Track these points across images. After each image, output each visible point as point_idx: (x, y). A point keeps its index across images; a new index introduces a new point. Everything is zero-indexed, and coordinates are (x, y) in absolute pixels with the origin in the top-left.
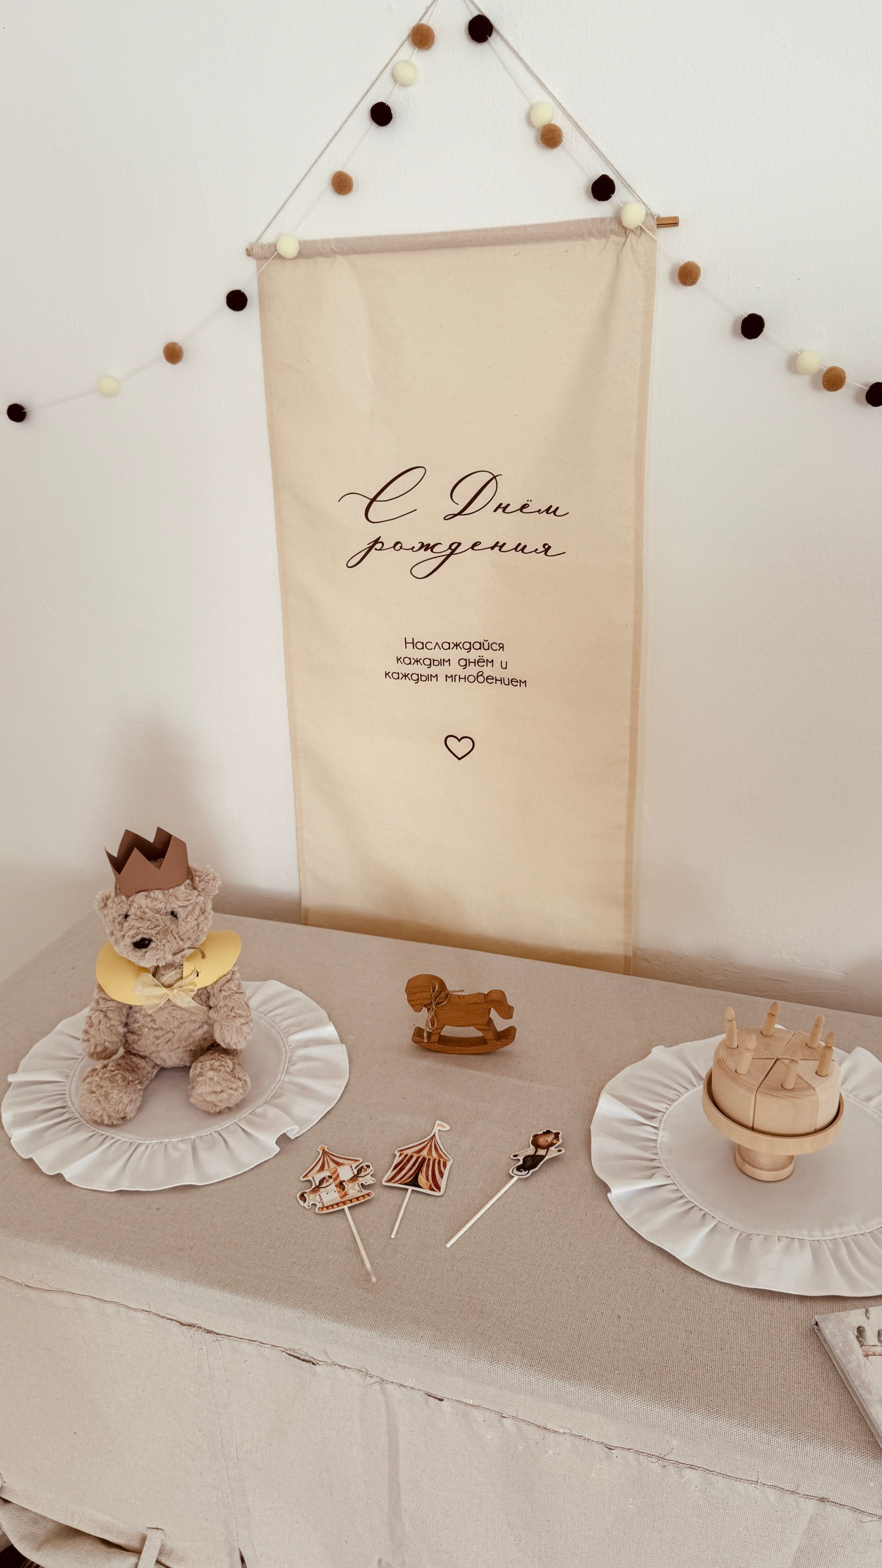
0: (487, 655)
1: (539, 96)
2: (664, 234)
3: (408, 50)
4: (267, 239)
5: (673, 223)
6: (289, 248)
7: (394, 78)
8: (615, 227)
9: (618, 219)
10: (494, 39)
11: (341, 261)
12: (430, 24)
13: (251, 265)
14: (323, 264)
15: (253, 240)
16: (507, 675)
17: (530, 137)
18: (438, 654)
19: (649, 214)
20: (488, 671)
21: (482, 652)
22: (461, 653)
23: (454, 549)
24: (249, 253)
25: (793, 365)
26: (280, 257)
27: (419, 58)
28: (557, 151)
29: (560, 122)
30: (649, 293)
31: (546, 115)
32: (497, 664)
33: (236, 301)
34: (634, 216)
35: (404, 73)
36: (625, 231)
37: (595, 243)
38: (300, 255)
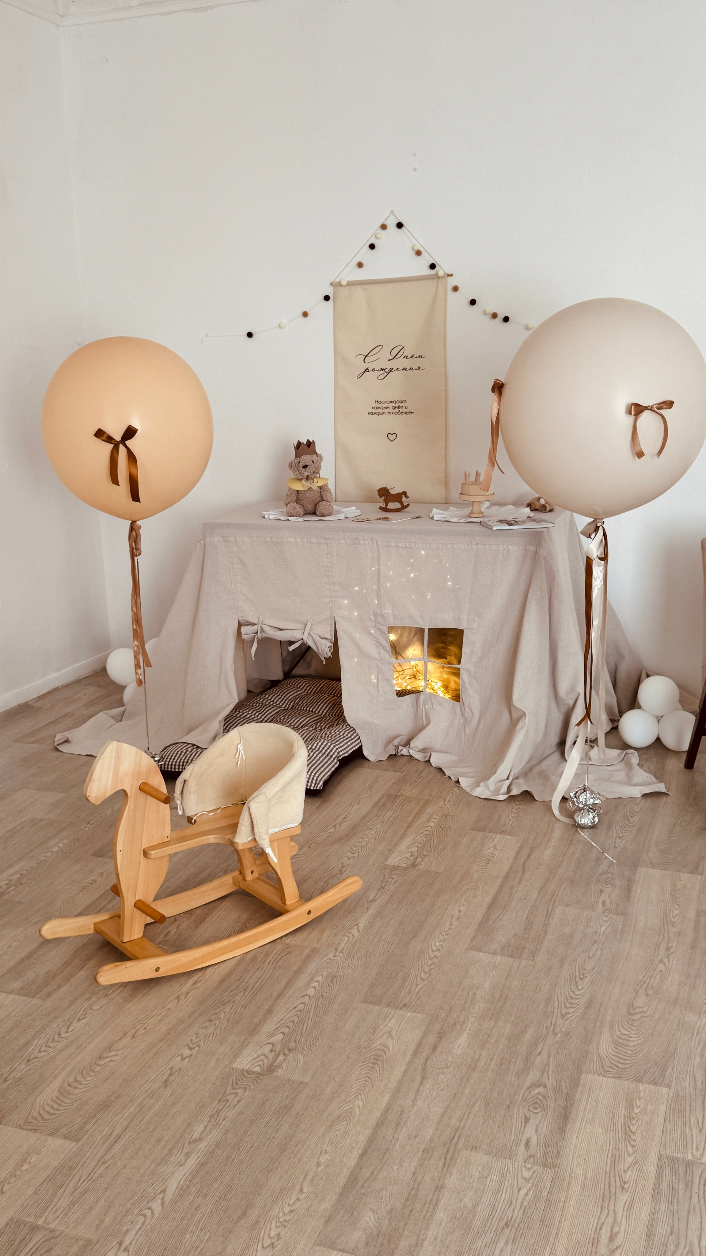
0: (401, 405)
1: (415, 242)
2: (449, 279)
3: (380, 230)
4: (337, 280)
5: (452, 275)
6: (344, 283)
7: (376, 237)
8: (436, 276)
9: (437, 274)
10: (403, 228)
11: (359, 287)
12: (386, 224)
13: (332, 288)
14: (353, 287)
15: (333, 280)
16: (407, 411)
17: (413, 253)
18: (385, 405)
19: (445, 273)
20: (401, 410)
21: (400, 404)
22: (393, 405)
23: (391, 370)
24: (331, 284)
25: (485, 313)
26: (341, 285)
27: (383, 232)
28: (421, 256)
29: (421, 249)
30: (446, 294)
31: (418, 247)
32: (404, 407)
33: (327, 298)
34: (441, 273)
35: (379, 236)
36: (439, 277)
37: (431, 281)
38: (347, 285)
